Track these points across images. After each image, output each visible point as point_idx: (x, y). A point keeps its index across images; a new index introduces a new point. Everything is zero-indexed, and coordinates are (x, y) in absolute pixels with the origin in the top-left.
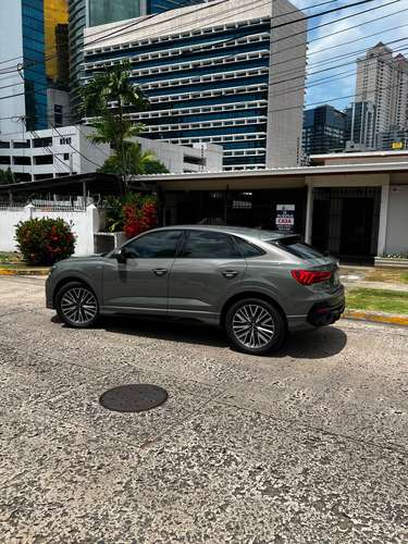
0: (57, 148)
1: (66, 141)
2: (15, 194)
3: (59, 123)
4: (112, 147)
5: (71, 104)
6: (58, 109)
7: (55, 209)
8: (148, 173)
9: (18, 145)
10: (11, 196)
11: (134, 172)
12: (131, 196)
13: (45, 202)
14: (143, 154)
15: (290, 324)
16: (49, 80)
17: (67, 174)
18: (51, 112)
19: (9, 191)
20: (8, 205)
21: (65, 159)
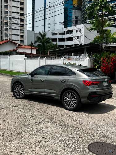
0: (75, 34)
1: (79, 31)
2: (58, 53)
3: (76, 23)
4: (98, 32)
5: (81, 15)
6: (76, 18)
7: (72, 59)
8: (113, 43)
9: (60, 34)
10: (57, 54)
11: (107, 42)
12: (105, 53)
13: (69, 57)
14: (112, 34)
15: (82, 100)
16: (74, 6)
17: (78, 44)
18: (74, 19)
19: (56, 52)
20: (55, 58)
21: (78, 38)
